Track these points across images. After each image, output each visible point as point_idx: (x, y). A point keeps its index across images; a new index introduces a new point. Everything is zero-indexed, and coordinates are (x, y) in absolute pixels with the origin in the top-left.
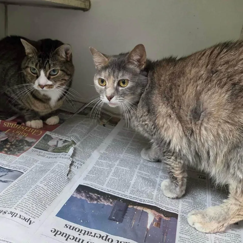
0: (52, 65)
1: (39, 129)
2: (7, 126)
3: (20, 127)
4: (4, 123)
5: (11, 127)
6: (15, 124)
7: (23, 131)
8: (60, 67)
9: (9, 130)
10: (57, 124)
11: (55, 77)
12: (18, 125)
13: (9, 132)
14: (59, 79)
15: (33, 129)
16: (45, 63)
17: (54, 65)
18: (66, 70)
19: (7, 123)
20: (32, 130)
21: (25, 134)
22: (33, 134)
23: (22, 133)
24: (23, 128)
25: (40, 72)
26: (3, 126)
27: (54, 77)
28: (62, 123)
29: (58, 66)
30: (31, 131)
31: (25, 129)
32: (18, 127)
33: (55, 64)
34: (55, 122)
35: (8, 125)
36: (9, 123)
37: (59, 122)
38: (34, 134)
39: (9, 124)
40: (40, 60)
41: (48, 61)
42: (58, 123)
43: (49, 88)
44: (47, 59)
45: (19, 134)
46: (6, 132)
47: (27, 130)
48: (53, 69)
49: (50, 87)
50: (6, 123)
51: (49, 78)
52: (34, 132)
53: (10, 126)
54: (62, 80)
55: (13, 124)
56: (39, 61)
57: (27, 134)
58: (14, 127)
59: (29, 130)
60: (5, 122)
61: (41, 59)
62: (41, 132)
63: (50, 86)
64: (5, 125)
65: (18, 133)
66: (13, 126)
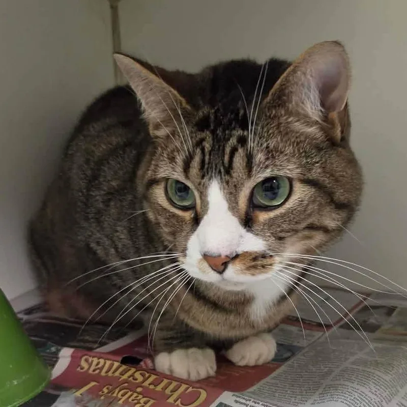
0: (260, 157)
1: (199, 381)
2: (91, 371)
3: (130, 373)
4: (81, 358)
5: (103, 373)
6: (116, 364)
7: (139, 390)
8: (300, 166)
9: (93, 384)
10: (269, 363)
11: (276, 217)
12: (124, 367)
13: (90, 391)
14: (294, 227)
15: (174, 384)
16: (228, 150)
17: (271, 154)
18: (327, 181)
19: (90, 359)
20: (170, 384)
21: (145, 399)
22: (171, 400)
23: (132, 398)
24: (140, 379)
25: (203, 195)
26: (79, 369)
27: (272, 214)
28: (287, 359)
29: (288, 161)
30: (168, 391)
31: (146, 384)
32: (122, 374)
33: (276, 149)
34: (260, 356)
35: (93, 368)
36: (95, 360)
37: (276, 355)
38: (175, 401)
39: (98, 364)
40: (202, 140)
41: (243, 141)
42: (273, 360)
43: (249, 268)
44: (239, 132)
45: (121, 402)
46: (78, 394)
47: (152, 387)
48: (267, 173)
49: (255, 267)
50: (86, 360)
51: (248, 222)
52: (176, 395)
53: (97, 372)
54: (311, 227)
55: (108, 363)
56: (199, 143)
57: (152, 402)
58: (110, 374)
59: (159, 388)
60: (86, 357)
61: (207, 134)
62: (204, 395)
63: (255, 259)
64: (82, 369)
65: (119, 396)
66: (107, 372)
